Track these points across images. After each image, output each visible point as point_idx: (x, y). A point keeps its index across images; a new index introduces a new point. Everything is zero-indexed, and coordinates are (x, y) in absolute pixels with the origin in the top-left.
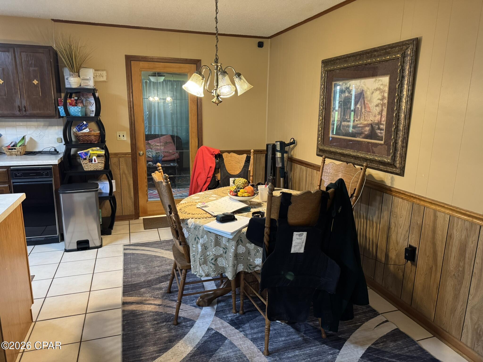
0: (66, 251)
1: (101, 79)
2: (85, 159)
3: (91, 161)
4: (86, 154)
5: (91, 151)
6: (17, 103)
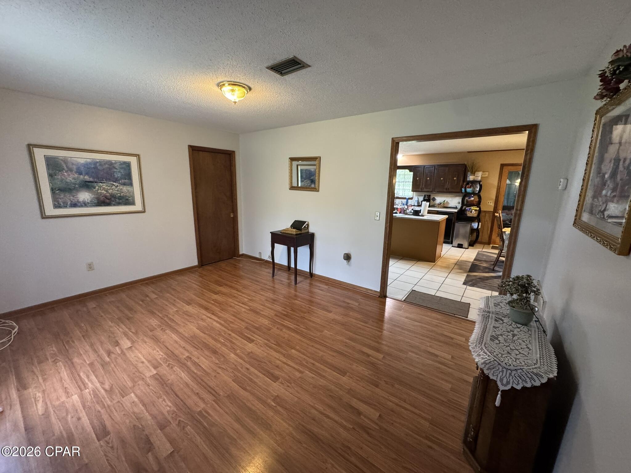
0: (453, 246)
1: (485, 176)
2: (469, 211)
3: (471, 212)
4: (470, 209)
5: (472, 208)
6: (446, 187)
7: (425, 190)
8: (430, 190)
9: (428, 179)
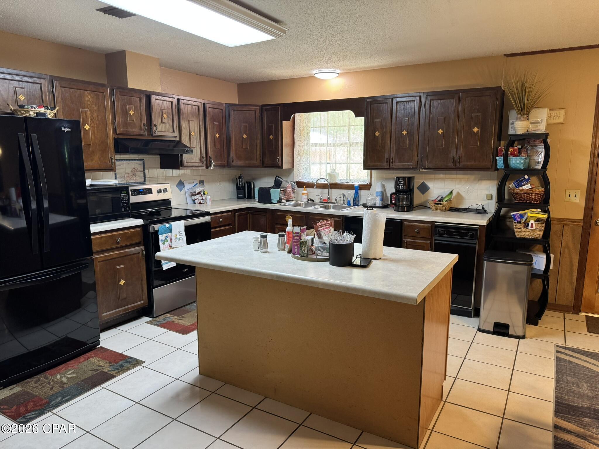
0: (480, 330)
1: (557, 121)
2: (520, 222)
3: (526, 225)
4: (522, 216)
5: (528, 213)
6: (453, 154)
7: (397, 164)
8: (411, 164)
9: (404, 133)
